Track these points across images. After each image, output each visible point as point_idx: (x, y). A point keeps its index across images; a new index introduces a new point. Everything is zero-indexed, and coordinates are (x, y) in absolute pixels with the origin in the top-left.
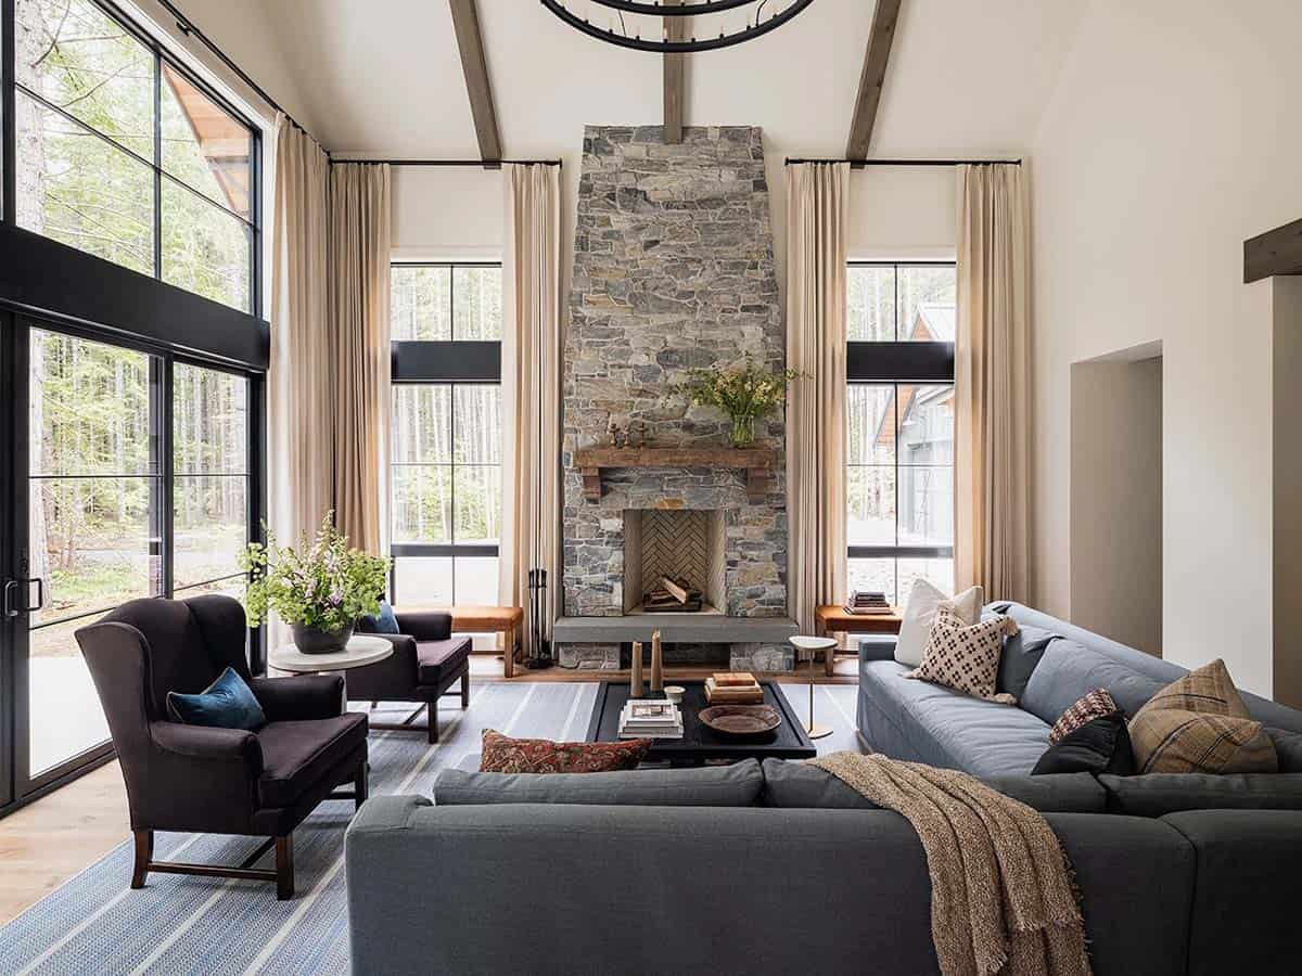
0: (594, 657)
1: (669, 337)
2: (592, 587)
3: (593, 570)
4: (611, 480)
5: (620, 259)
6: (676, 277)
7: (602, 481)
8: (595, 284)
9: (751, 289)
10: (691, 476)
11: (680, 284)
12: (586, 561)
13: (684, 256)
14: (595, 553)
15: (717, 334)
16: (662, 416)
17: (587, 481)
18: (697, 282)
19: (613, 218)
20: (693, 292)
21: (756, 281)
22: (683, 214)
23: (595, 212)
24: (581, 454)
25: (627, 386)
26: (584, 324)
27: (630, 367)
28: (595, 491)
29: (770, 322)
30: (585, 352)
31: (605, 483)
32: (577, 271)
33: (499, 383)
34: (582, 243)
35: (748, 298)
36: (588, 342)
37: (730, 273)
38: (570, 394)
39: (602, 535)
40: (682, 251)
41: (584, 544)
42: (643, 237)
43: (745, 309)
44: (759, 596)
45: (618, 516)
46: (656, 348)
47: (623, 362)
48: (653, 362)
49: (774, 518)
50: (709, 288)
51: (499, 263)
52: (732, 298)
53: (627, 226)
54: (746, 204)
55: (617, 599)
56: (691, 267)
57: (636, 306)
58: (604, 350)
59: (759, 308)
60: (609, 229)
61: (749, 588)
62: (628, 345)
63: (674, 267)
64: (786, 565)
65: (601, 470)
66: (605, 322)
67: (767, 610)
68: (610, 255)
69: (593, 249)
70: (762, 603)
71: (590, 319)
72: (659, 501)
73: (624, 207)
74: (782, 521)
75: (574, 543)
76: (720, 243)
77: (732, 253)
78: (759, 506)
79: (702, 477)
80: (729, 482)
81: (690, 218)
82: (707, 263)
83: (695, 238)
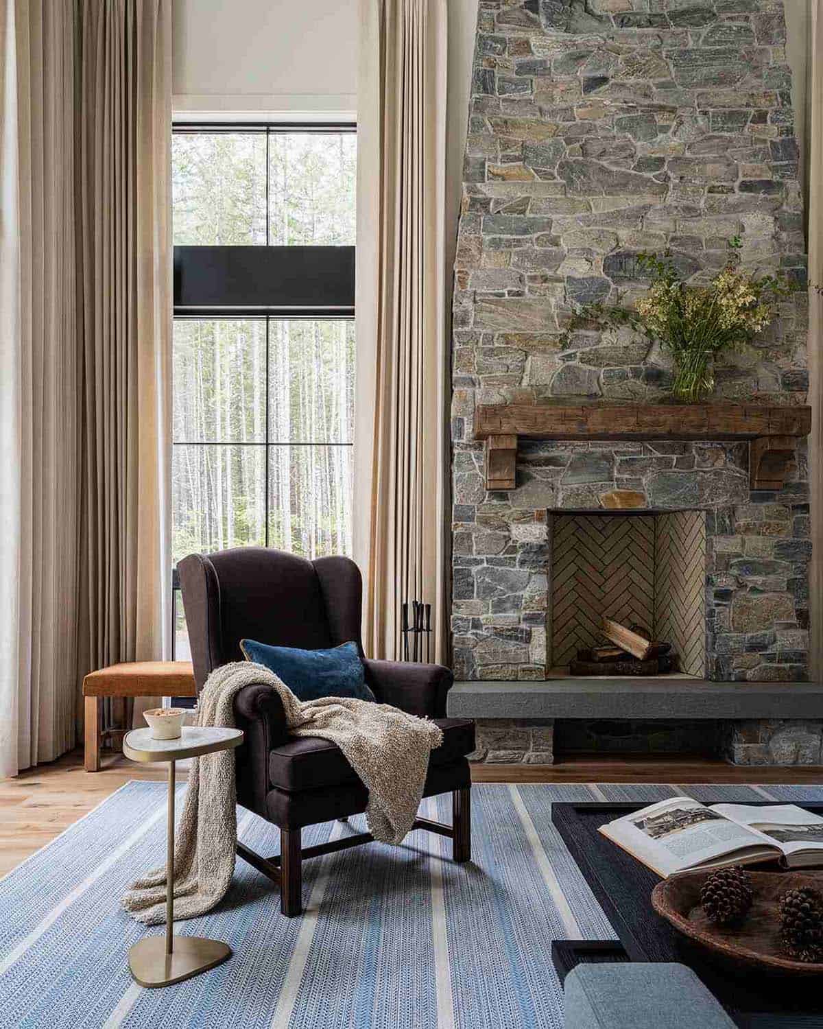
0: (511, 743)
1: (623, 233)
2: (499, 633)
3: (499, 607)
4: (538, 463)
5: (545, 107)
6: (635, 136)
7: (521, 461)
8: (506, 146)
9: (755, 155)
10: (659, 455)
11: (642, 147)
12: (488, 590)
13: (647, 102)
14: (502, 578)
15: (702, 228)
16: (611, 358)
17: (494, 460)
18: (670, 143)
19: (534, 41)
20: (662, 160)
21: (765, 141)
22: (647, 36)
23: (507, 32)
24: (489, 413)
25: (554, 311)
26: (488, 212)
27: (559, 280)
28: (506, 475)
29: (784, 207)
30: (489, 256)
31: (521, 468)
32: (476, 125)
33: (352, 312)
34: (484, 81)
35: (751, 169)
36: (493, 241)
37: (723, 129)
38: (464, 322)
39: (513, 550)
40: (646, 95)
41: (485, 565)
42: (583, 72)
43: (746, 187)
44: (765, 647)
45: (540, 520)
46: (602, 252)
47: (550, 273)
48: (599, 272)
49: (789, 523)
50: (688, 154)
51: (354, 125)
52: (724, 168)
53: (558, 54)
54: (747, 19)
55: (538, 652)
56: (660, 119)
57: (571, 181)
58: (517, 253)
59: (768, 186)
60: (529, 58)
61: (750, 635)
62: (557, 245)
63: (632, 119)
64: (807, 598)
65: (520, 437)
66: (520, 207)
67: (778, 669)
68: (529, 102)
69: (503, 91)
70: (771, 658)
71: (497, 203)
72: (606, 497)
73: (552, 22)
74: (801, 528)
75: (470, 562)
76: (707, 81)
77: (726, 96)
78: (765, 504)
79: (675, 457)
80: (719, 464)
81: (658, 42)
82: (685, 113)
83: (666, 73)
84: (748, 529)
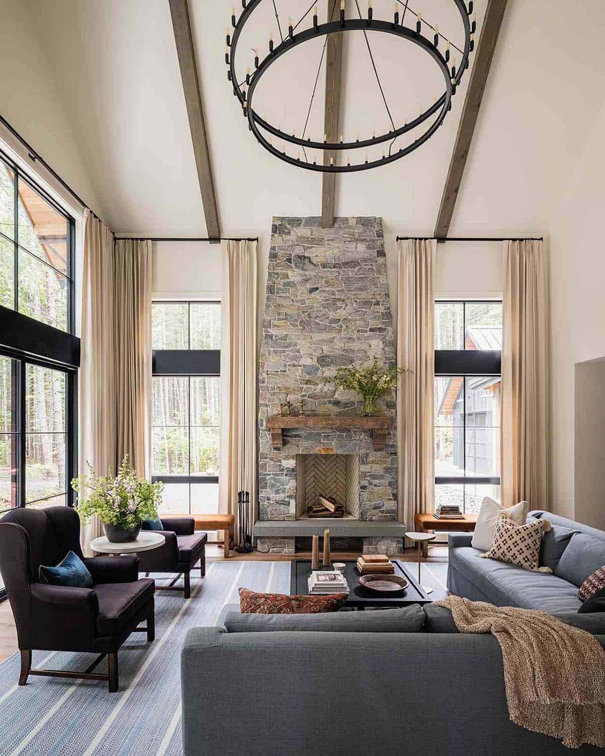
0: (279, 546)
1: (324, 348)
2: (277, 502)
3: (277, 492)
4: (291, 437)
5: (294, 299)
6: (329, 310)
7: (283, 436)
8: (279, 314)
9: (375, 318)
10: (338, 433)
11: (332, 315)
12: (273, 486)
13: (334, 297)
14: (279, 481)
15: (355, 346)
16: (320, 396)
17: (274, 437)
18: (342, 313)
19: (290, 273)
20: (339, 320)
21: (378, 312)
22: (333, 271)
23: (279, 270)
24: (271, 420)
25: (298, 378)
26: (272, 339)
27: (300, 366)
28: (279, 443)
29: (387, 338)
30: (272, 357)
31: (285, 438)
32: (268, 306)
33: (219, 376)
34: (271, 289)
35: (374, 323)
36: (274, 351)
37: (362, 308)
38: (263, 382)
39: (282, 470)
40: (333, 295)
41: (272, 476)
42: (309, 286)
43: (372, 330)
44: (380, 508)
45: (293, 458)
46: (317, 354)
47: (296, 363)
48: (315, 363)
49: (389, 460)
50: (349, 317)
51: (220, 302)
52: (363, 323)
53: (299, 279)
54: (372, 265)
55: (292, 510)
56: (339, 304)
57: (304, 328)
58: (284, 356)
59: (380, 330)
60: (288, 280)
61: (374, 503)
62: (299, 352)
63: (327, 304)
64: (397, 489)
65: (282, 429)
66: (285, 338)
67: (385, 516)
68: (288, 297)
69: (278, 293)
70: (382, 512)
71: (276, 336)
72: (318, 450)
73: (297, 266)
74: (394, 461)
75: (265, 475)
76: (356, 289)
77: (363, 295)
78: (380, 452)
79: (345, 434)
80: (362, 437)
81: (338, 274)
82: (348, 301)
83: (341, 286)
84: (373, 462)
